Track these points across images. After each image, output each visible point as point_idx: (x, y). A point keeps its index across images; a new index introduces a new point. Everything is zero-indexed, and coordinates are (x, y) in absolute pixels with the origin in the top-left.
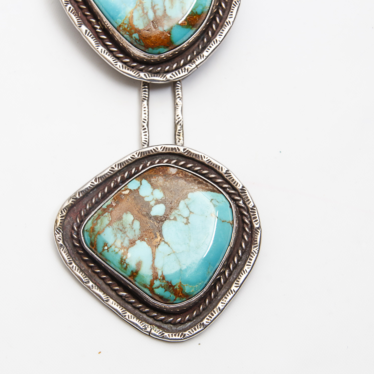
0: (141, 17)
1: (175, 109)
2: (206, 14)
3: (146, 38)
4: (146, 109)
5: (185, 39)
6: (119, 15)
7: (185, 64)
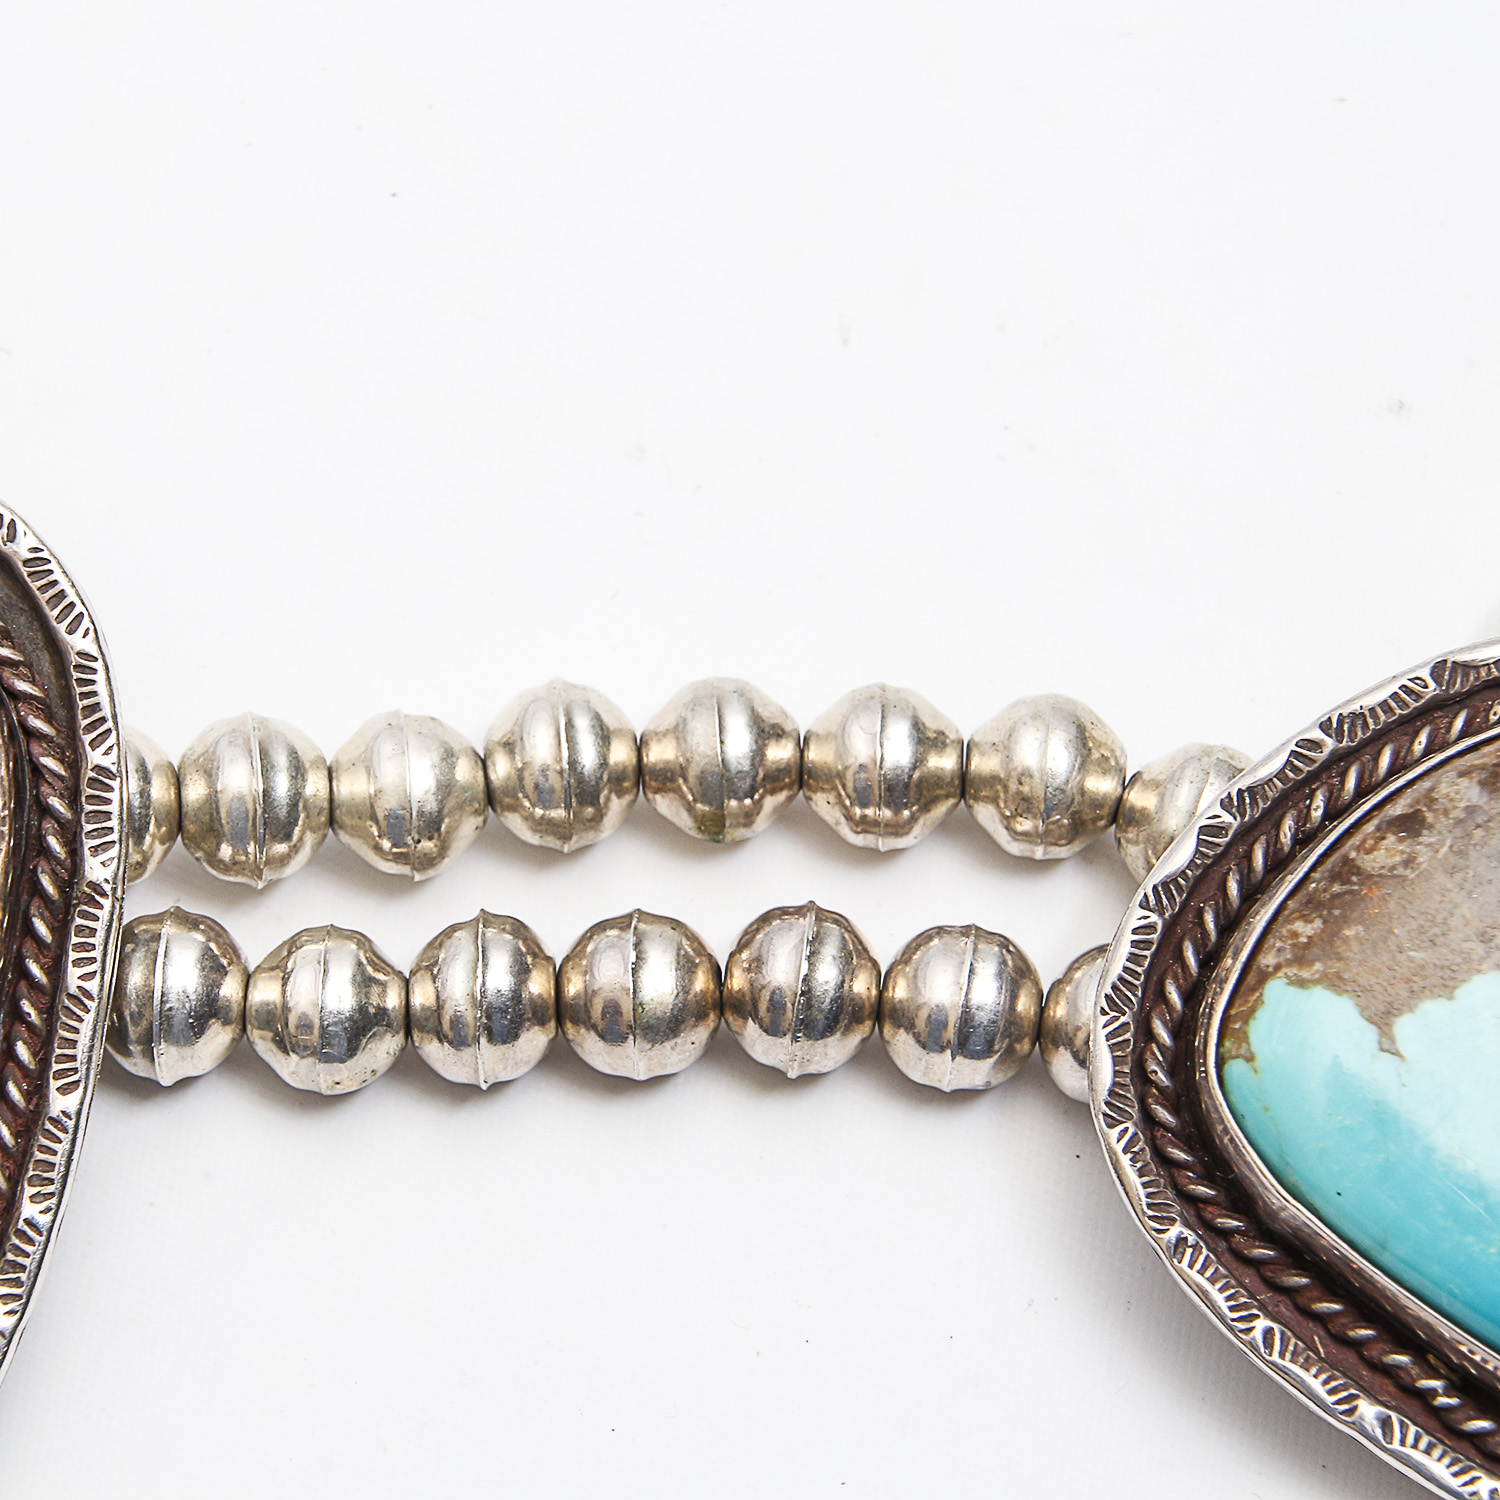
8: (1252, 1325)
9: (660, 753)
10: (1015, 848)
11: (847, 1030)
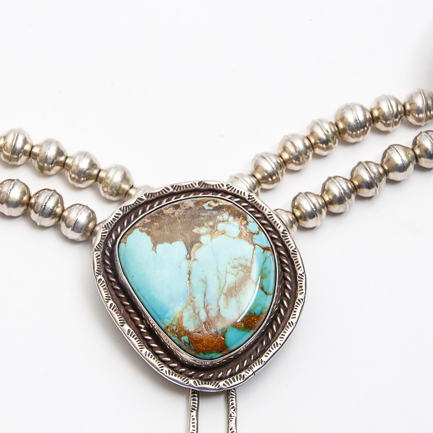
0: (192, 317)
1: (229, 421)
2: (265, 315)
3: (196, 342)
4: (195, 421)
5: (241, 342)
6: (167, 315)
7: (240, 370)
8: (109, 301)
9: (36, 150)
10: (103, 194)
11: (53, 218)
